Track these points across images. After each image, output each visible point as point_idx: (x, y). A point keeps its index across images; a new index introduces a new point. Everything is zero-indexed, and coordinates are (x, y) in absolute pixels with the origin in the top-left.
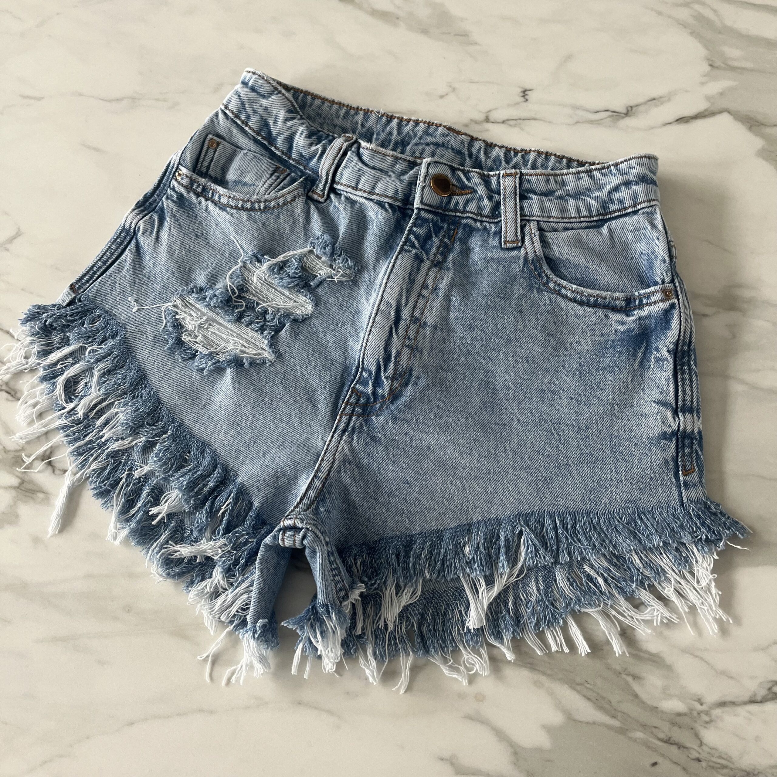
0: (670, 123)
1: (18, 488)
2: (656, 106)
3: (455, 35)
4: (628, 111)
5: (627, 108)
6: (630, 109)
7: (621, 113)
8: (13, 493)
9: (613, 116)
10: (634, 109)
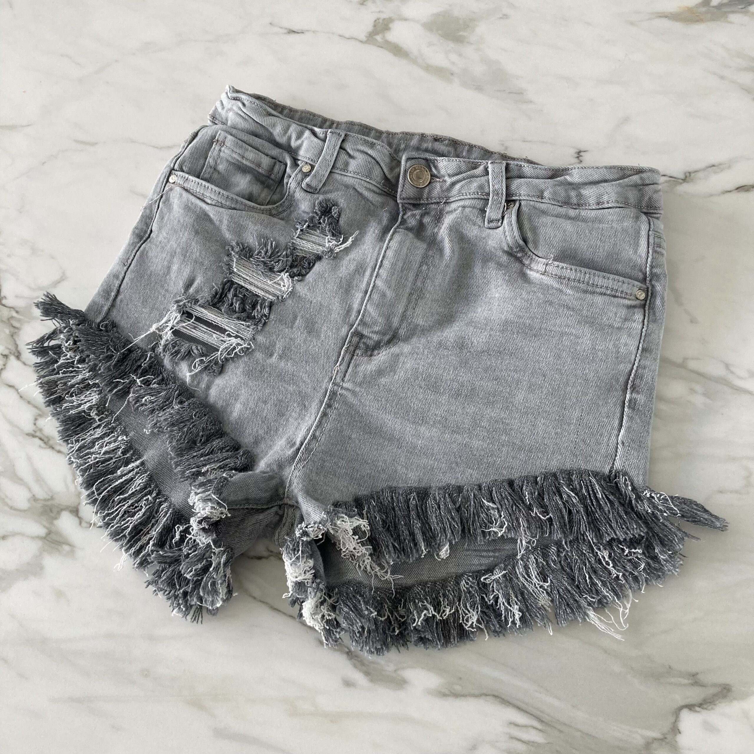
0: (730, 191)
1: (45, 538)
2: (715, 173)
3: (510, 93)
4: (686, 177)
5: (685, 174)
6: (688, 175)
7: (678, 179)
8: (40, 543)
9: (669, 181)
10: (692, 175)
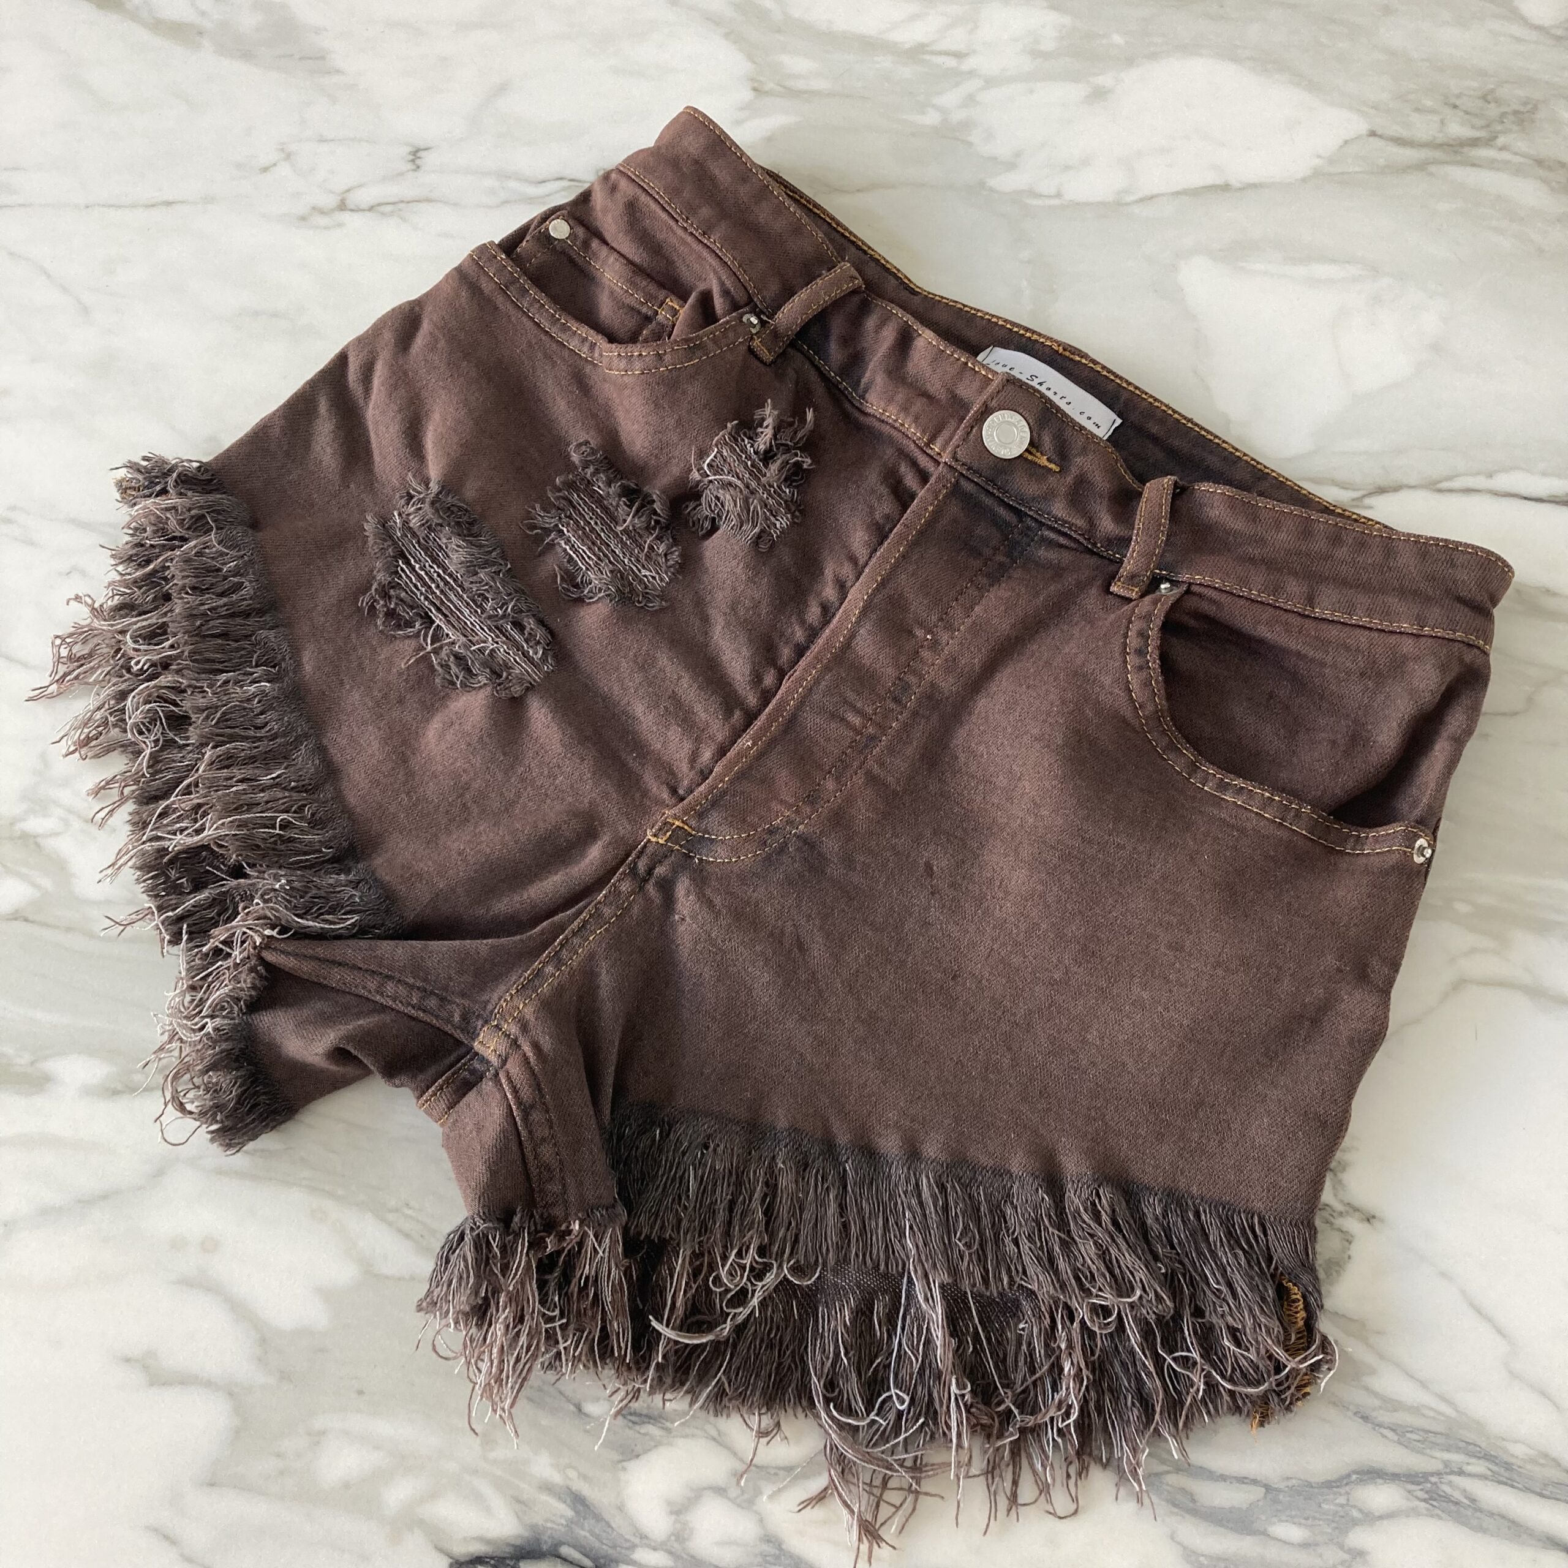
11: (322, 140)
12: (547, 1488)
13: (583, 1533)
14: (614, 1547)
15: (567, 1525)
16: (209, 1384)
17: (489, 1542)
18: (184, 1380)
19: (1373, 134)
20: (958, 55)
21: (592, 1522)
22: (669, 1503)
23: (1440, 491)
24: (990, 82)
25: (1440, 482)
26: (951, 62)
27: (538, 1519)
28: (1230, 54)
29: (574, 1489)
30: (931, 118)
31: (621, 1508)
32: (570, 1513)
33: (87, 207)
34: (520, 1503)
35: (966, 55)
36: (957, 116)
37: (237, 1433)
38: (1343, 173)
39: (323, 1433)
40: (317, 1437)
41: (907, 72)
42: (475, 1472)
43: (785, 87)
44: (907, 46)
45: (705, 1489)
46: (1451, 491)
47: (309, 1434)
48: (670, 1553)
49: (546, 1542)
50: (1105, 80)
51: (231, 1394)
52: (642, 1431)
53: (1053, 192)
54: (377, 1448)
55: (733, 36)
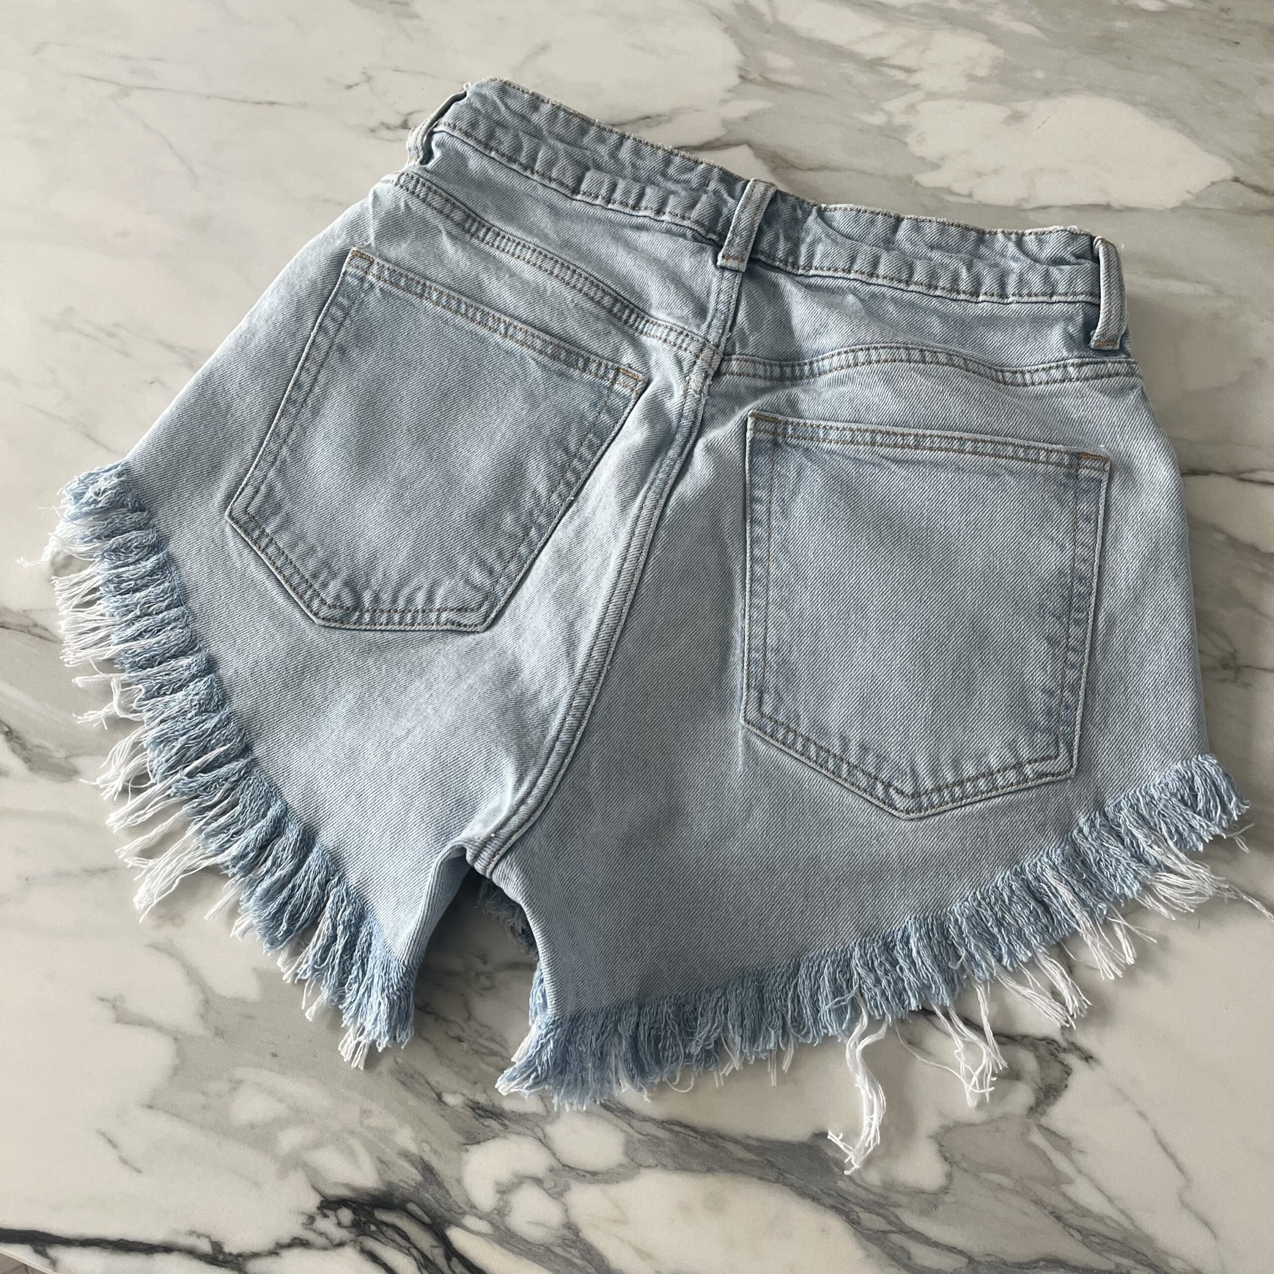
11: (396, 70)
12: (405, 1155)
13: (427, 1195)
14: (450, 1210)
15: (415, 1188)
16: (160, 1028)
17: (354, 1189)
18: (143, 1023)
19: (1236, 180)
20: (909, 71)
21: (436, 1188)
22: (498, 1184)
23: (1243, 480)
24: (931, 96)
25: (1243, 472)
26: (900, 75)
27: (394, 1178)
28: (1130, 98)
29: (426, 1158)
30: (878, 119)
31: (459, 1181)
32: (419, 1178)
33: (209, 97)
34: (382, 1163)
35: (915, 71)
36: (900, 120)
37: (176, 1070)
38: (1207, 209)
39: (240, 1082)
40: (236, 1084)
41: (863, 78)
42: (352, 1133)
43: (765, 78)
44: (868, 58)
45: (526, 1177)
46: (1251, 481)
47: (230, 1081)
48: (492, 1223)
49: (397, 1198)
50: (1023, 106)
51: (176, 1039)
52: (486, 1123)
53: (965, 191)
54: (280, 1101)
55: (731, 31)
